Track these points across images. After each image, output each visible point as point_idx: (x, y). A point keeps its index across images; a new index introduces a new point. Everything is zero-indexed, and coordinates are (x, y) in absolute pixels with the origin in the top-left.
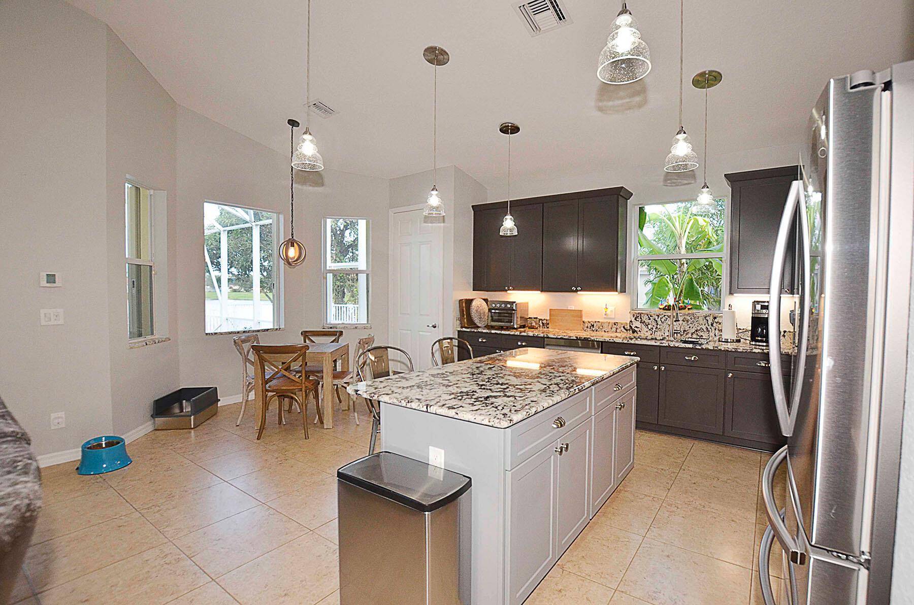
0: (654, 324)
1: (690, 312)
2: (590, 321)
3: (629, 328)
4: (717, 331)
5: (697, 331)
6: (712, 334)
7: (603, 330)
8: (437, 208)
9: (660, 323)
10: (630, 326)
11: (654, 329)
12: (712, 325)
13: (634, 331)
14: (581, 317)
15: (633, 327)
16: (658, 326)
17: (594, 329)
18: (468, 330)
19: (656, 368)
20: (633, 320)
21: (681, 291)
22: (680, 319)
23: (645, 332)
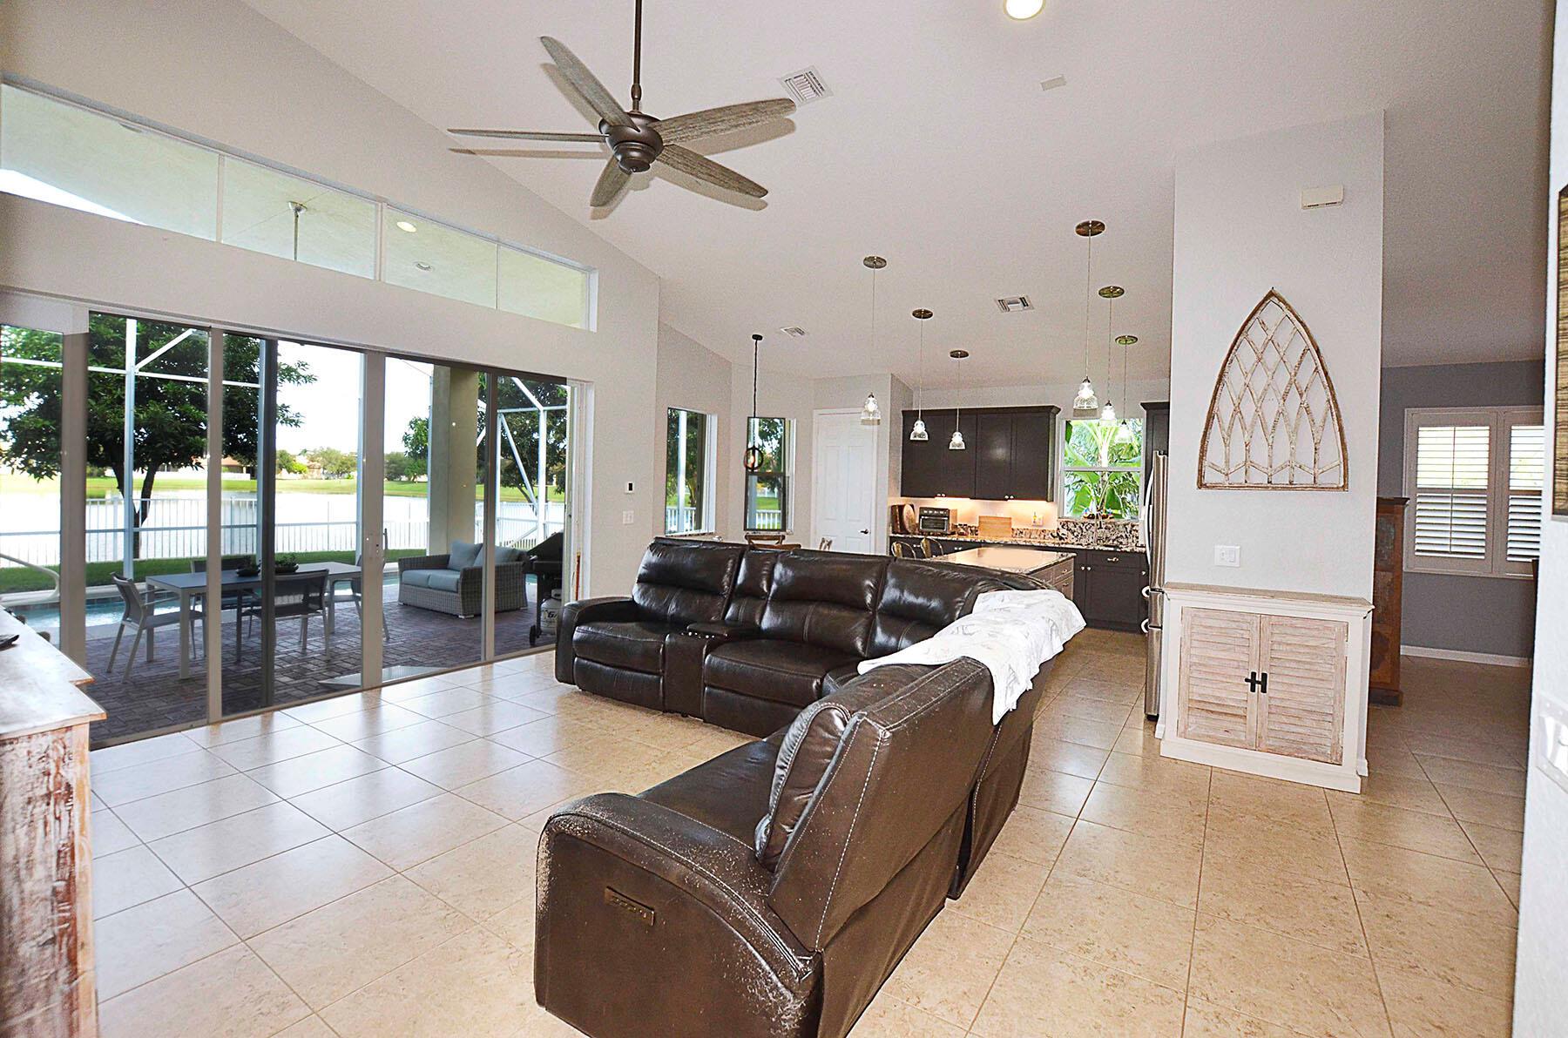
0: (1080, 531)
1: (1113, 520)
2: (1019, 527)
3: (1056, 534)
4: (1135, 538)
5: (1117, 537)
6: (1130, 541)
7: (1032, 537)
8: (874, 413)
9: (1084, 530)
10: (1058, 533)
11: (1080, 536)
12: (1131, 532)
13: (1061, 538)
14: (1010, 524)
15: (1061, 534)
16: (1083, 533)
17: (1022, 536)
18: (903, 536)
19: (1083, 568)
20: (1060, 527)
21: (1103, 501)
22: (1103, 526)
23: (1071, 538)
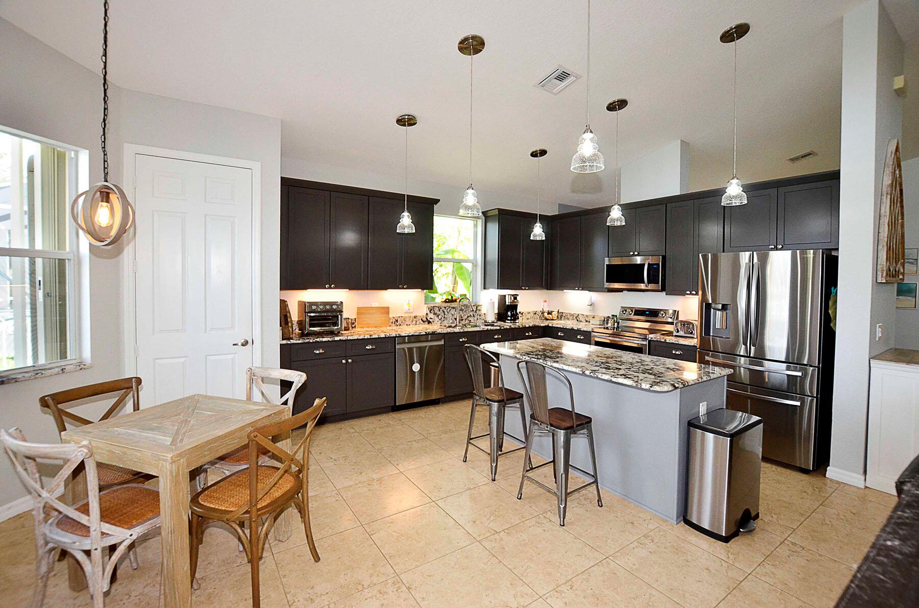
0: (443, 314)
2: (394, 316)
3: (425, 320)
4: (478, 316)
5: (468, 317)
6: (476, 318)
7: (405, 324)
9: (446, 313)
10: (427, 318)
11: (443, 319)
12: (476, 312)
13: (429, 322)
14: (388, 313)
15: (428, 319)
16: (445, 316)
17: (397, 324)
20: (428, 312)
